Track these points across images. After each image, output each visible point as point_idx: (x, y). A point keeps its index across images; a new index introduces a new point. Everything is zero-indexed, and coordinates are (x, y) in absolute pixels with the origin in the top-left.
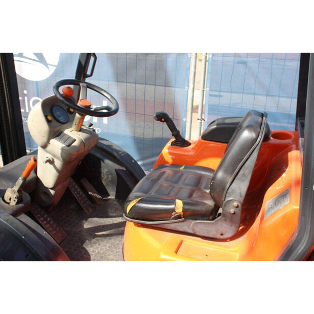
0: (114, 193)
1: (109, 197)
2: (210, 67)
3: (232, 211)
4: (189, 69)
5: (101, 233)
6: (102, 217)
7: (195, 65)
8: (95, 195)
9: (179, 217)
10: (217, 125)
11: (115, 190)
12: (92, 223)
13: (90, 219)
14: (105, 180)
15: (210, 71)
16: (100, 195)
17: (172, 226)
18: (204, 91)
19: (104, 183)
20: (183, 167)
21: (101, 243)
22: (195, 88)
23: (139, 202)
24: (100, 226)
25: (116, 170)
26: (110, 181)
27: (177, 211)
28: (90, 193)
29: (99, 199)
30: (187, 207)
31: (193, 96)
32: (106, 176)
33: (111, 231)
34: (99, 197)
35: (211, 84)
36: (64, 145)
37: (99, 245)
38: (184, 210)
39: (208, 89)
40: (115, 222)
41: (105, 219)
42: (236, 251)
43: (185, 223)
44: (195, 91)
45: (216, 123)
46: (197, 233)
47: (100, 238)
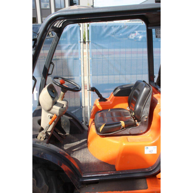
0: (69, 131)
1: (67, 134)
2: (91, 64)
3: (145, 120)
4: (80, 66)
5: (75, 150)
6: (70, 143)
7: (83, 64)
8: (61, 134)
9: (123, 128)
10: (121, 89)
11: (69, 130)
12: (67, 146)
13: (65, 145)
14: (64, 125)
15: (91, 65)
16: (63, 133)
17: (121, 133)
18: (89, 76)
19: (63, 127)
20: (110, 110)
21: (78, 153)
22: (85, 76)
23: (105, 125)
24: (72, 147)
25: (70, 120)
26: (66, 126)
27: (122, 125)
28: (59, 133)
29: (63, 135)
30: (126, 123)
31: (84, 79)
32: (64, 123)
33: (79, 148)
34: (63, 134)
35: (92, 72)
36: (60, 108)
37: (78, 154)
38: (125, 125)
39: (91, 75)
40: (78, 144)
41: (72, 144)
42: (149, 136)
43: (126, 130)
44: (85, 77)
45: (119, 88)
46: (132, 133)
47: (76, 152)
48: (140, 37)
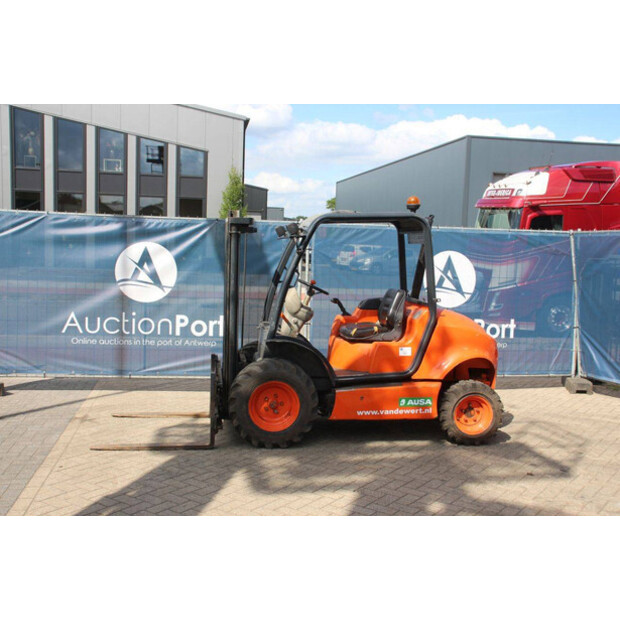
3: (399, 325)
27: (375, 331)
43: (379, 336)
48: (368, 261)
